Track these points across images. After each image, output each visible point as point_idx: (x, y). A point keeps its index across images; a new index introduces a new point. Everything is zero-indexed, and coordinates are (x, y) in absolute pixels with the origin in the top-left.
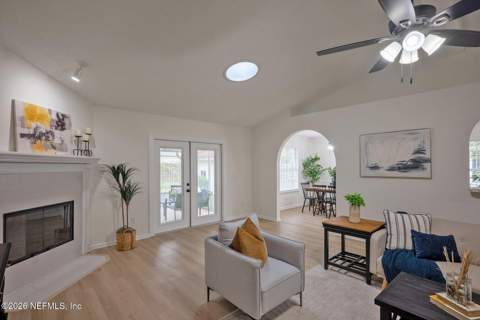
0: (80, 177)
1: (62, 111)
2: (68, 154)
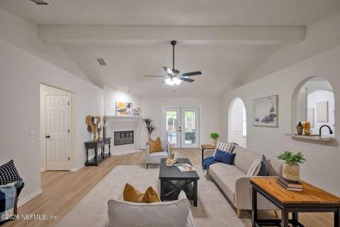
0: (136, 123)
1: (129, 102)
2: (131, 116)
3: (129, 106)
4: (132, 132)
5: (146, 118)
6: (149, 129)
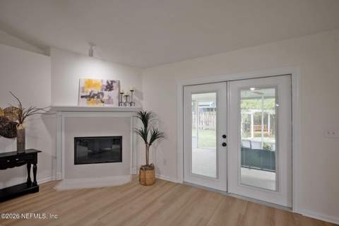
3: (109, 87)
5: (146, 109)
6: (144, 135)
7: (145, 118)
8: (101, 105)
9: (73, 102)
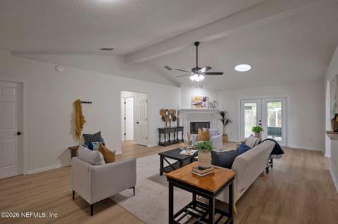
0: (212, 115)
1: (204, 96)
3: (205, 100)
4: (209, 123)
5: (221, 110)
6: (223, 121)
7: (223, 114)
8: (201, 108)
9: (189, 107)
